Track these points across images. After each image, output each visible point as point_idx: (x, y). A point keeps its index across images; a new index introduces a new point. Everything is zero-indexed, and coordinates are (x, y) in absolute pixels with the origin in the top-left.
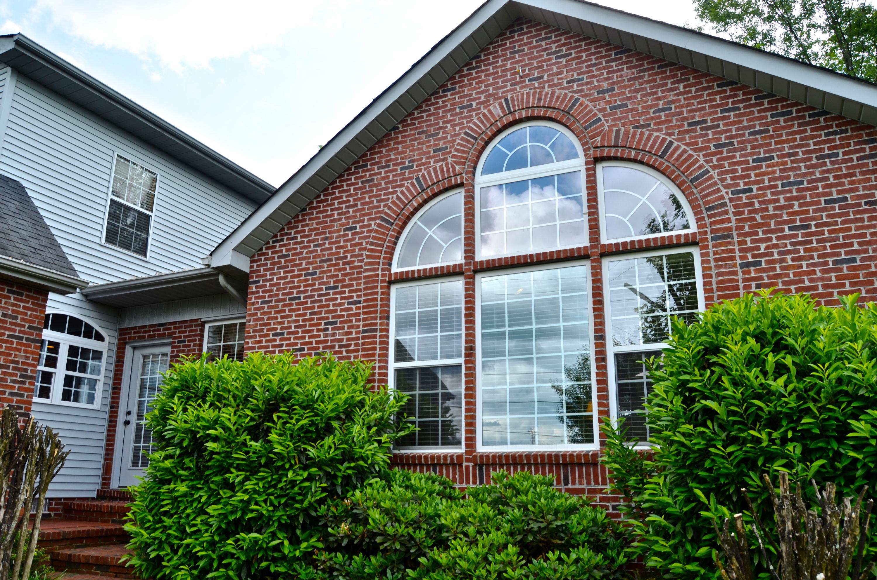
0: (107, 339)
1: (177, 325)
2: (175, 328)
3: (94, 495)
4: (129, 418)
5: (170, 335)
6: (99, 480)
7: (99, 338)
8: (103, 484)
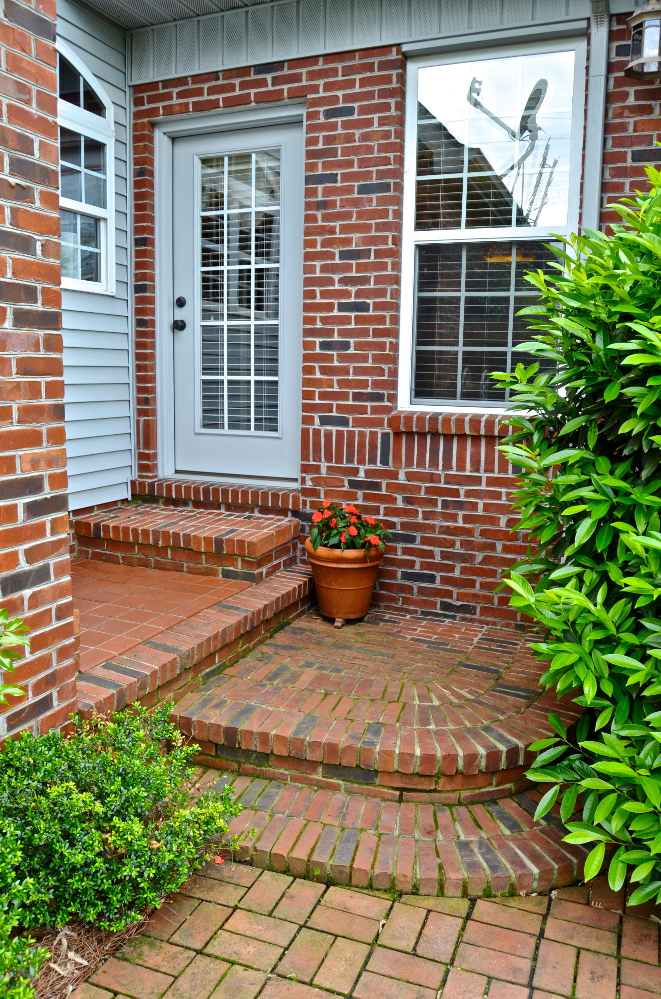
0: (110, 110)
1: (321, 66)
2: (312, 75)
3: (126, 494)
4: (180, 314)
5: (298, 96)
6: (131, 460)
7: (94, 105)
8: (142, 468)
